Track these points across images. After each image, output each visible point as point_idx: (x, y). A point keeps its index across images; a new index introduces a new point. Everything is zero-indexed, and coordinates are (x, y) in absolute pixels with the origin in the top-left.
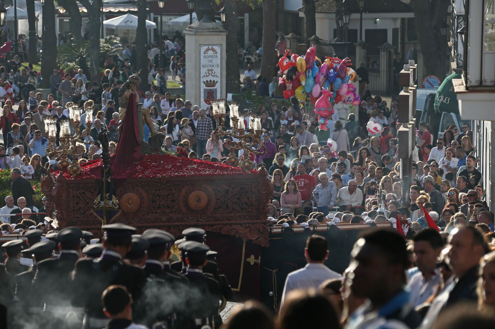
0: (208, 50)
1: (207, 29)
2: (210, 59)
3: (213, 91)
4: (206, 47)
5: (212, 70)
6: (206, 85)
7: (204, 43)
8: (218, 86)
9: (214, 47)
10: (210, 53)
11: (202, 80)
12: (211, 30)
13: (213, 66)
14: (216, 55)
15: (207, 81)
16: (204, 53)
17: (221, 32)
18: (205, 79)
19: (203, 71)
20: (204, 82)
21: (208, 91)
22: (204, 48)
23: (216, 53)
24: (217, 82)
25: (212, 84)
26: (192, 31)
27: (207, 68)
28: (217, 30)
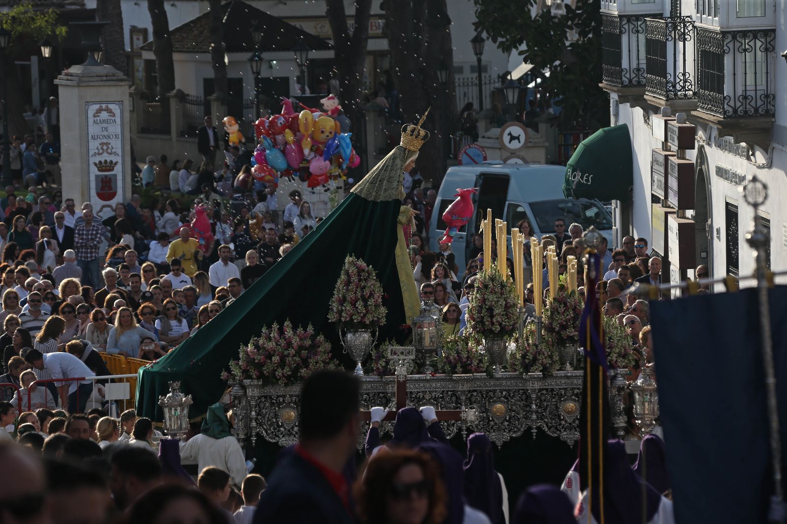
0: (100, 111)
1: (97, 76)
2: (105, 125)
3: (110, 179)
4: (97, 106)
5: (107, 144)
6: (98, 168)
7: (93, 100)
8: (118, 170)
9: (111, 106)
10: (104, 115)
11: (92, 160)
12: (105, 78)
13: (109, 137)
14: (113, 118)
15: (100, 162)
16: (94, 116)
17: (122, 80)
18: (97, 159)
19: (94, 145)
20: (96, 164)
21: (102, 179)
22: (94, 108)
23: (114, 115)
24: (116, 163)
25: (108, 166)
26: (72, 80)
27: (99, 141)
28: (114, 78)
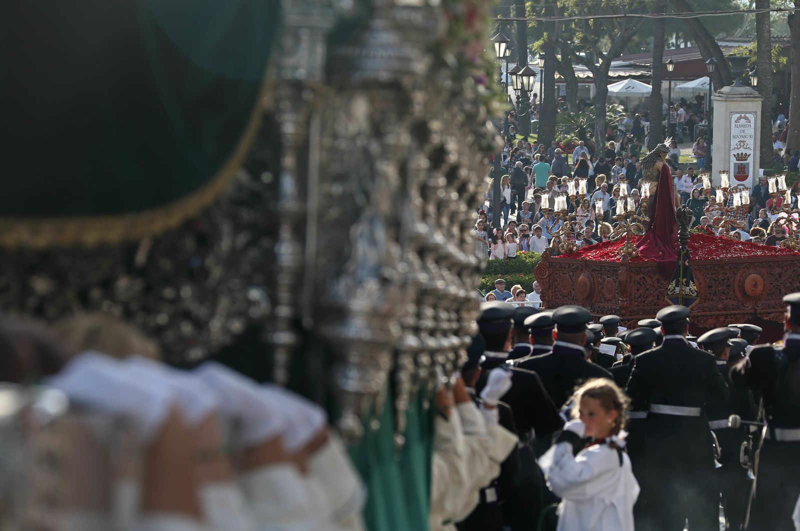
0: (740, 118)
1: (740, 94)
2: (743, 128)
3: (744, 166)
4: (738, 115)
5: (743, 142)
6: (736, 158)
7: (735, 111)
8: (750, 160)
9: (748, 115)
10: (743, 121)
11: (732, 153)
12: (745, 96)
13: (745, 137)
14: (749, 124)
15: (738, 154)
16: (735, 122)
17: (757, 97)
18: (735, 153)
19: (734, 142)
20: (735, 156)
21: (739, 166)
22: (735, 117)
23: (750, 122)
24: (749, 155)
25: (743, 157)
26: (722, 97)
27: (738, 139)
28: (752, 96)
